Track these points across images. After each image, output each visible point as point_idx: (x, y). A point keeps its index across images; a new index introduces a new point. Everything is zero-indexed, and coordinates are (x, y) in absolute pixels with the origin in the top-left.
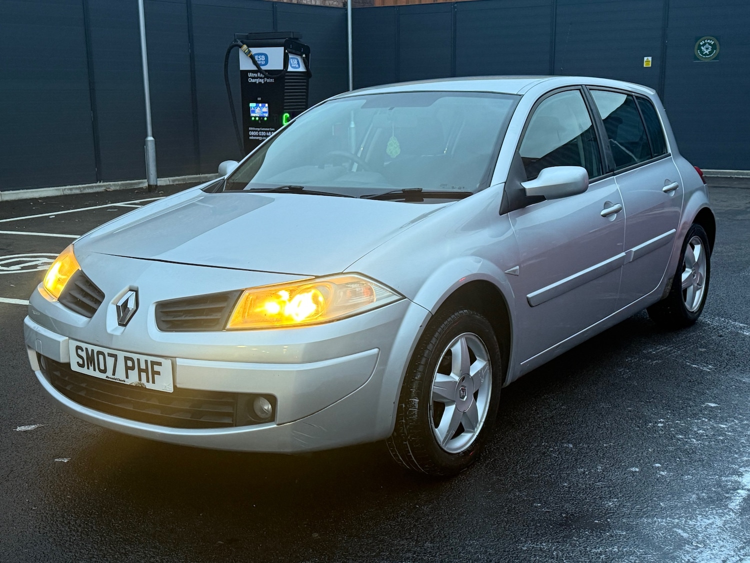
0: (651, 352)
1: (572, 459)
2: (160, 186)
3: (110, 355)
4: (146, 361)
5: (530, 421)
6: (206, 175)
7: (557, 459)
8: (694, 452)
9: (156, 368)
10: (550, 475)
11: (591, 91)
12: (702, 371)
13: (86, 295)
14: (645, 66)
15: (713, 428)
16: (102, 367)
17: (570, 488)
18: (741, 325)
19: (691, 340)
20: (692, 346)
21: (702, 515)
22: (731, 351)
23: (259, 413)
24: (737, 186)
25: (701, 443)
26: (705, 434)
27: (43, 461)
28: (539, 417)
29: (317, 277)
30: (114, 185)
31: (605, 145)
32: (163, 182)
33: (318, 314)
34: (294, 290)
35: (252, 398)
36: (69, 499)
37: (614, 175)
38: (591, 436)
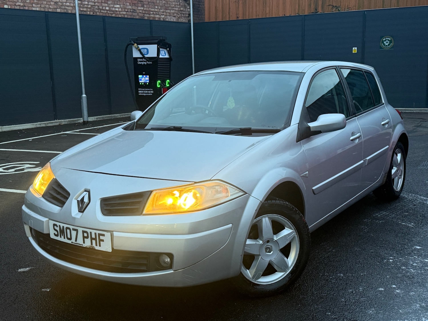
0: (377, 215)
1: (344, 284)
2: (90, 121)
3: (74, 230)
4: (95, 234)
5: (316, 259)
6: (115, 115)
7: (335, 284)
8: (413, 278)
9: (101, 237)
10: (333, 294)
11: (341, 69)
12: (408, 226)
13: (59, 193)
14: (353, 52)
15: (421, 262)
16: (69, 237)
17: (346, 302)
18: (424, 198)
19: (398, 208)
20: (400, 212)
21: (425, 317)
22: (422, 214)
23: (163, 264)
24: (406, 117)
25: (416, 272)
26: (417, 266)
27: (35, 291)
28: (321, 257)
29: (196, 183)
30: (64, 122)
31: (350, 100)
32: (91, 119)
33: (197, 204)
34: (183, 191)
35: (158, 255)
36: (52, 315)
37: (356, 116)
38: (353, 269)
